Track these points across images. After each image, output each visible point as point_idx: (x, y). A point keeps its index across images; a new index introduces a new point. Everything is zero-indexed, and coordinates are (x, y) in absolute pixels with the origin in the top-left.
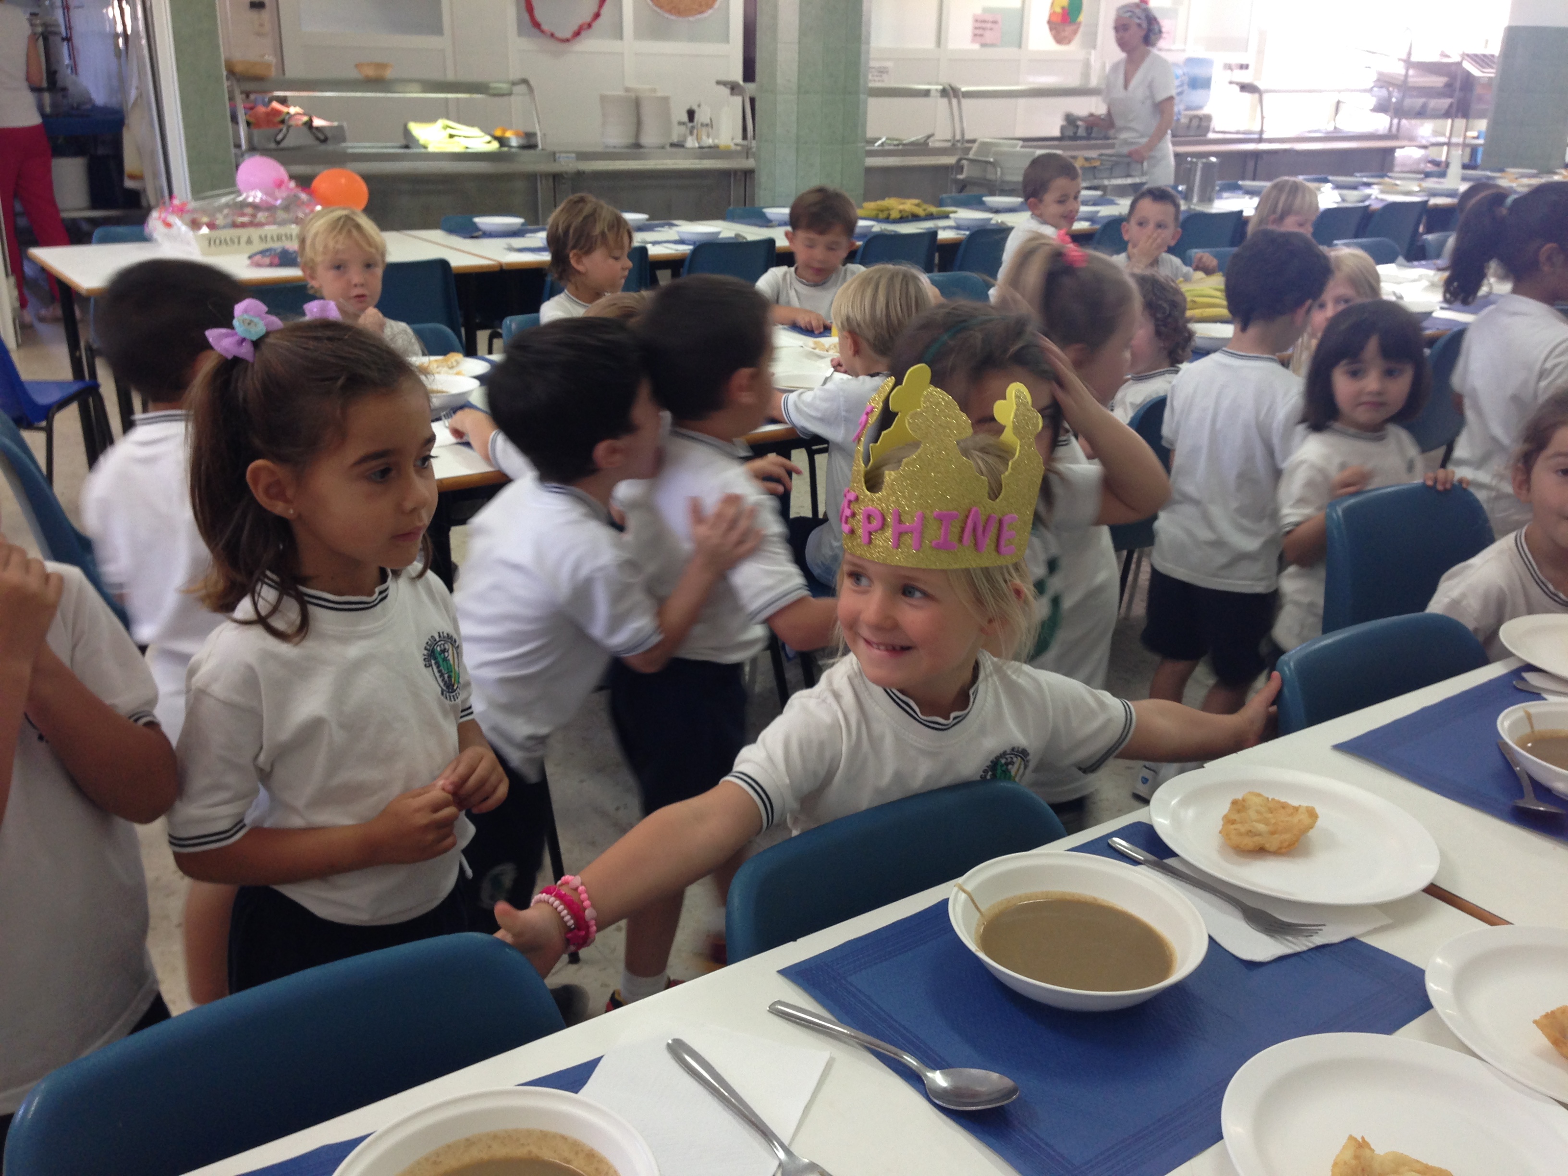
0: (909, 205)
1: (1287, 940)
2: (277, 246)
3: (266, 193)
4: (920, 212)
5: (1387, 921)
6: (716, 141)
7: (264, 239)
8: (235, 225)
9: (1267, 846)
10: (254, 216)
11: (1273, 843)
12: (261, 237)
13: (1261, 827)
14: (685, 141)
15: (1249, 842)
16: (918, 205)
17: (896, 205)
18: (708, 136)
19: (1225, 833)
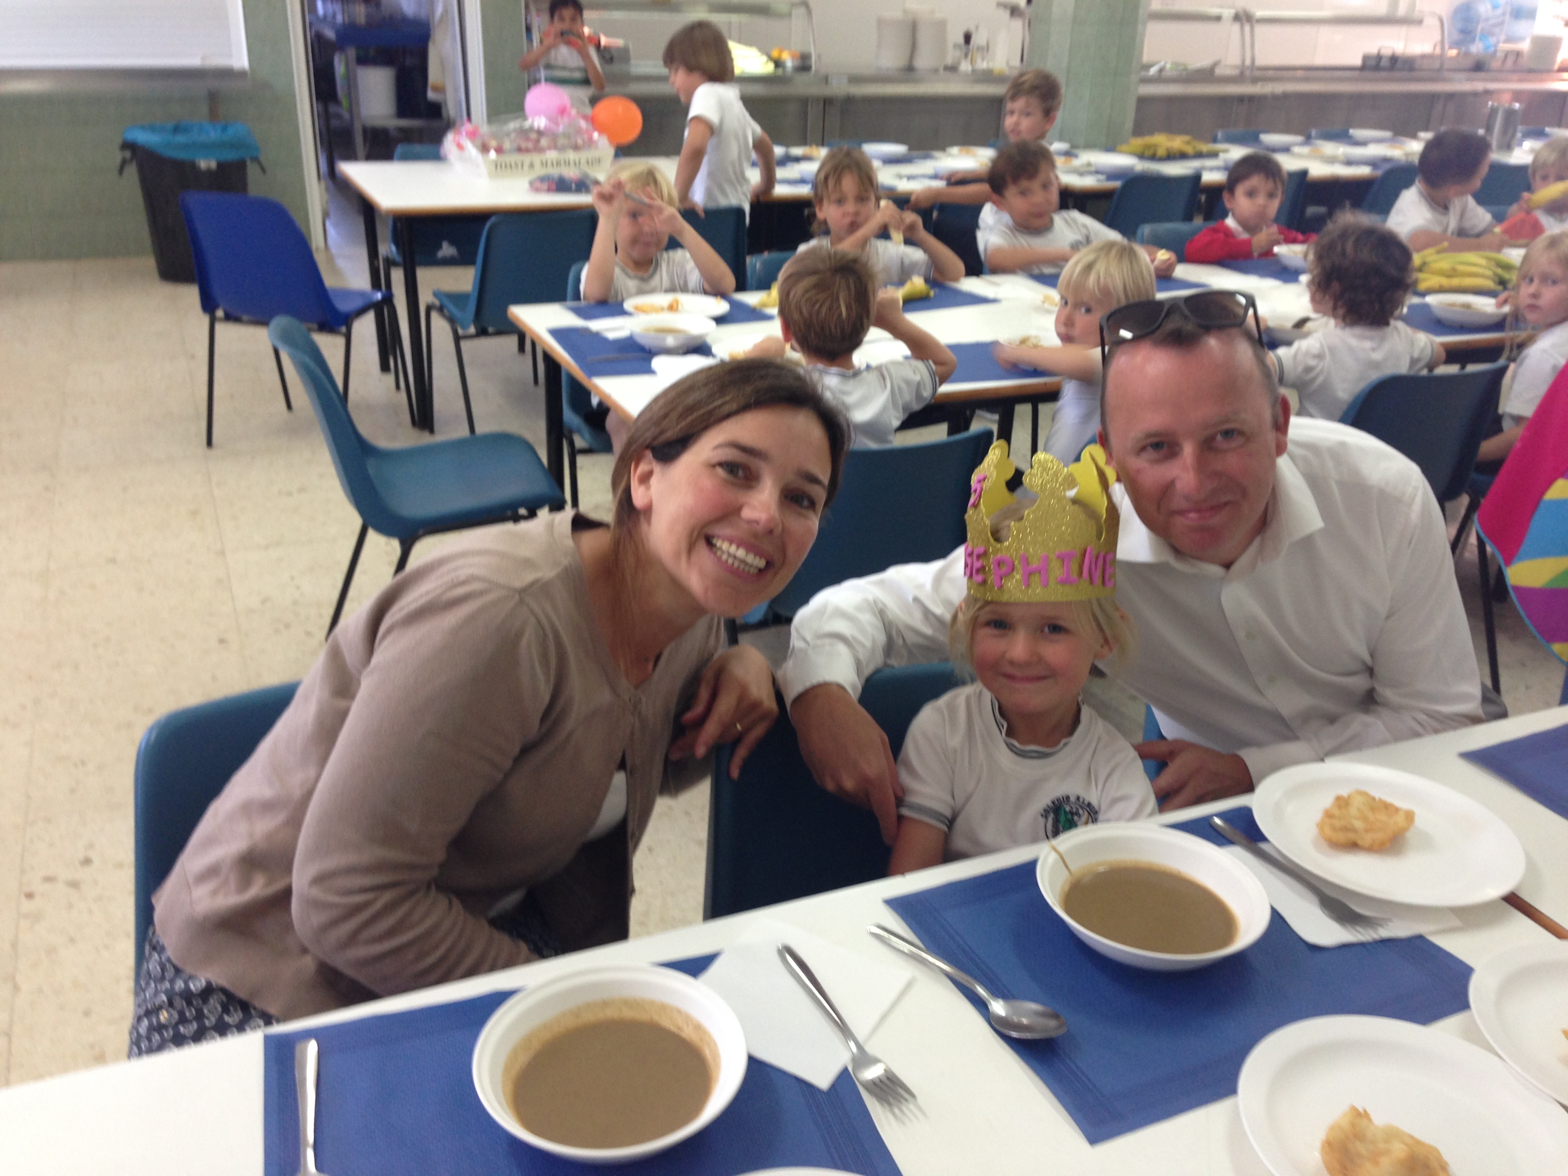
0: (1178, 143)
1: (1356, 930)
2: (555, 172)
3: (550, 119)
4: (1189, 150)
5: (1457, 923)
6: (991, 65)
7: (544, 164)
8: (520, 150)
9: (1360, 842)
10: (538, 141)
11: (1367, 839)
12: (542, 164)
13: (1358, 824)
14: (959, 63)
15: (1341, 837)
16: (1188, 143)
17: (1163, 141)
18: (983, 60)
19: (1321, 826)
